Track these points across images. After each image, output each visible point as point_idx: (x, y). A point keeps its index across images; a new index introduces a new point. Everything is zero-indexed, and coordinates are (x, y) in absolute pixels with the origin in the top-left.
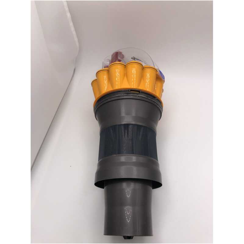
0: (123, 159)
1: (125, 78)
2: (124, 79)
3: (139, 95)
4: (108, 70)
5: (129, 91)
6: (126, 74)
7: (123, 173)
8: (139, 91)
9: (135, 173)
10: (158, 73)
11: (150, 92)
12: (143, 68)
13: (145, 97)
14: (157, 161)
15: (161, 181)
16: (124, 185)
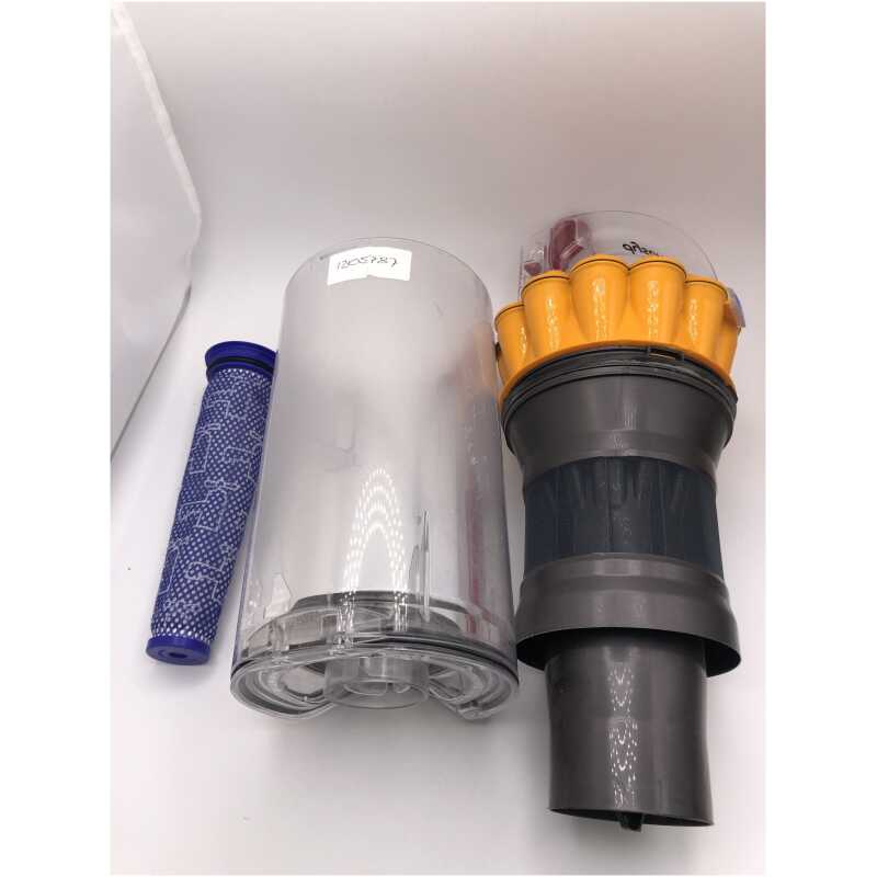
0: (600, 567)
1: (629, 308)
2: (623, 309)
3: (679, 368)
4: (567, 279)
5: (645, 351)
6: (630, 297)
7: (598, 612)
8: (677, 355)
9: (638, 612)
10: (730, 299)
11: (706, 359)
12: (685, 282)
13: (697, 375)
14: (720, 579)
15: (736, 644)
16: (607, 652)
